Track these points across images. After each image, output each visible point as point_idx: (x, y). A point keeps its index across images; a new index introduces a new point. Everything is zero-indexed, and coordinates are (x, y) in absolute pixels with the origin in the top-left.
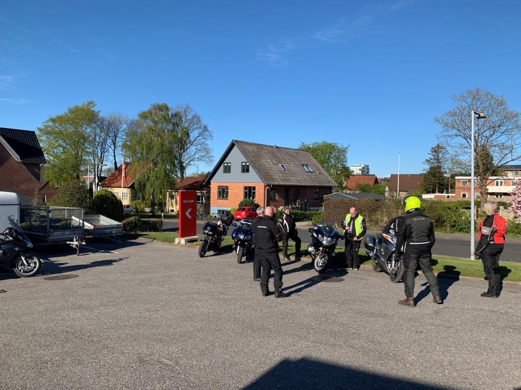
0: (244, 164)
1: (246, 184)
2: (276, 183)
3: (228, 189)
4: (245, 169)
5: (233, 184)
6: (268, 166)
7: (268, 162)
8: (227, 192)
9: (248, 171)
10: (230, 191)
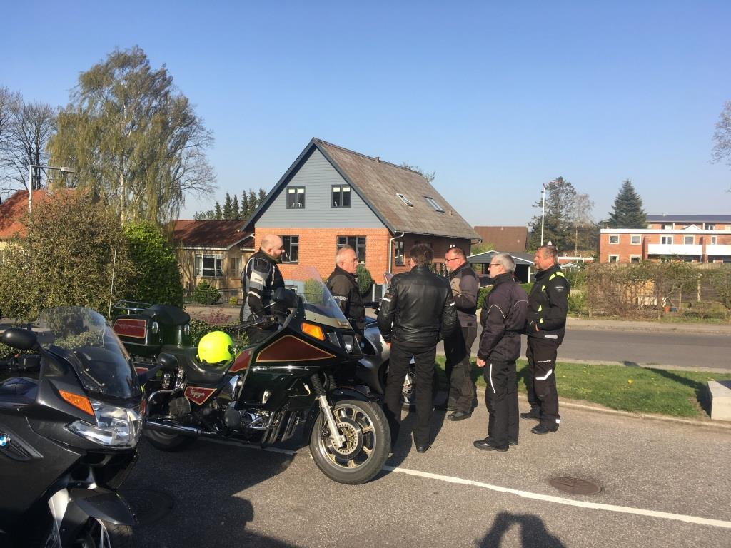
0: (337, 190)
1: (342, 231)
3: (297, 242)
4: (341, 200)
5: (310, 231)
8: (296, 249)
9: (347, 204)
10: (302, 246)
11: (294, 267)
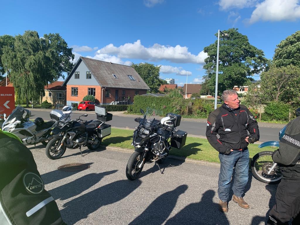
0: (88, 73)
1: (90, 86)
2: (109, 86)
4: (89, 77)
5: (81, 86)
6: (105, 75)
7: (104, 73)
9: (90, 78)
10: (79, 91)
11: (77, 97)
